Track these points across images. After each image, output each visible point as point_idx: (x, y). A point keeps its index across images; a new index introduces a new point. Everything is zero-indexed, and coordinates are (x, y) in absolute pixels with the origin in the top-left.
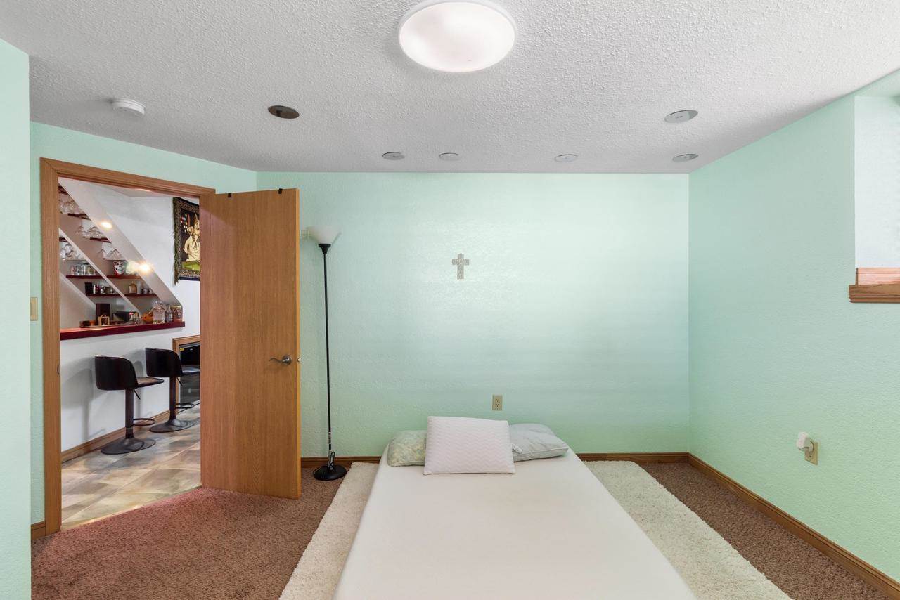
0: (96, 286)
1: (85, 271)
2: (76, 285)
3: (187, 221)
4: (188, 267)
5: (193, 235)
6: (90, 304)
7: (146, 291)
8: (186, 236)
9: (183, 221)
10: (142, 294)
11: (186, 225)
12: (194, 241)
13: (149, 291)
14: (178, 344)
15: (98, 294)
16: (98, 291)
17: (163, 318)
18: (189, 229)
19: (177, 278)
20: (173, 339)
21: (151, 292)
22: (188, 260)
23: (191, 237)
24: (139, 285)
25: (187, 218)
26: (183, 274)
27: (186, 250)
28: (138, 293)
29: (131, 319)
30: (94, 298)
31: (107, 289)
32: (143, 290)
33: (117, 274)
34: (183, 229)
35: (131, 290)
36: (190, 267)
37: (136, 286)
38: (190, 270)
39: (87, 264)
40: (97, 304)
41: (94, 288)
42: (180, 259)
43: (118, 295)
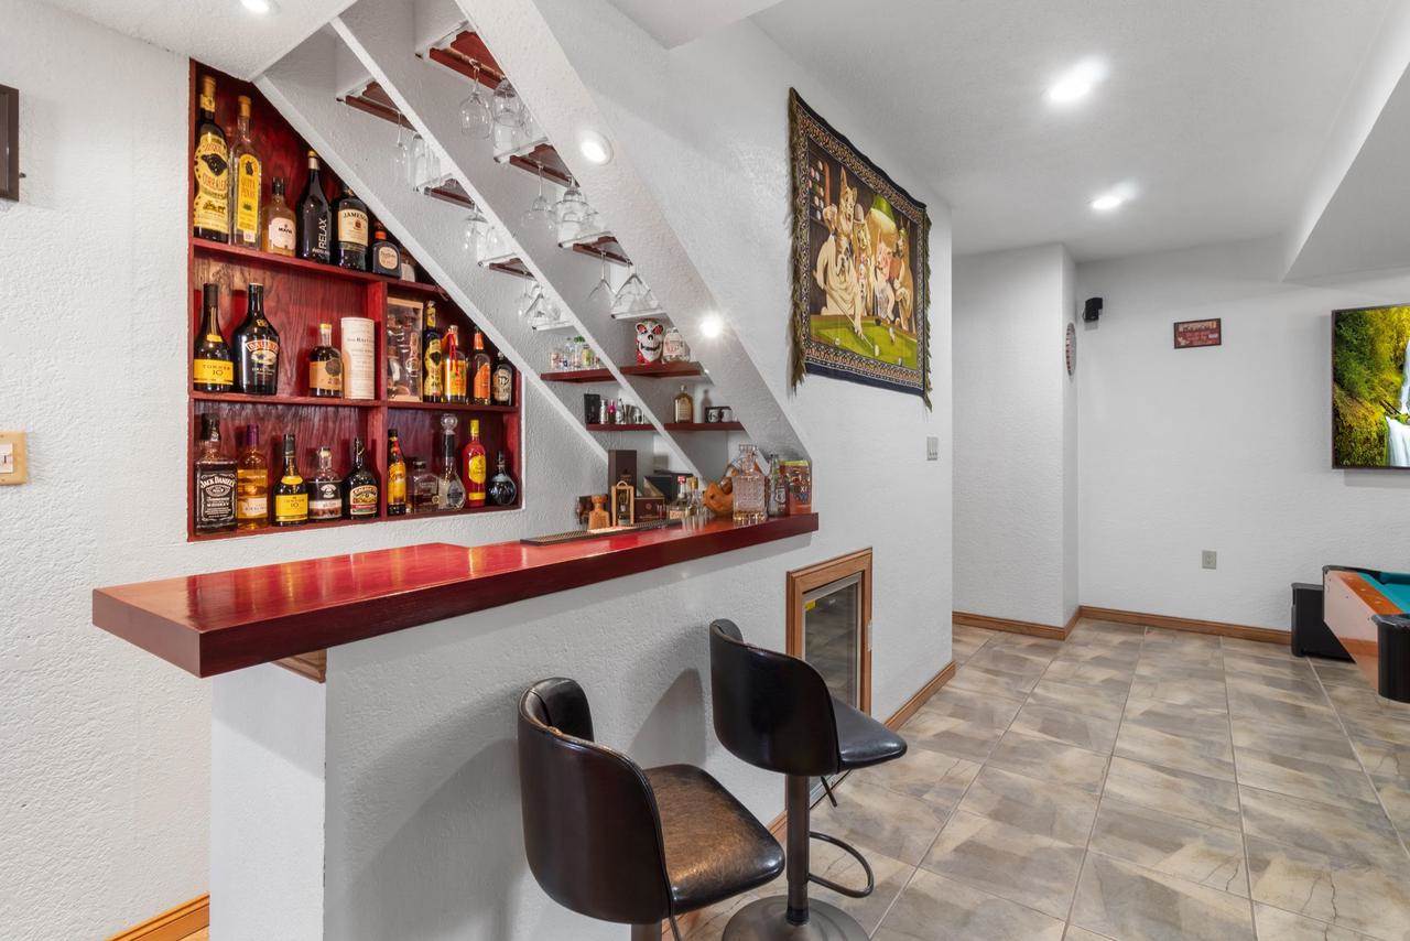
0: (606, 404)
1: (579, 361)
2: (565, 400)
3: (822, 183)
4: (825, 332)
5: (836, 233)
6: (596, 451)
7: (714, 413)
8: (820, 231)
9: (813, 180)
10: (706, 425)
11: (822, 198)
12: (838, 252)
13: (721, 415)
14: (801, 587)
15: (611, 426)
16: (612, 417)
17: (760, 504)
18: (829, 211)
19: (800, 368)
20: (788, 574)
21: (725, 419)
22: (825, 312)
23: (832, 238)
24: (698, 397)
25: (822, 174)
26: (813, 355)
27: (819, 276)
28: (698, 419)
29: (681, 496)
30: (604, 434)
31: (630, 411)
32: (707, 410)
33: (643, 360)
34: (814, 210)
35: (679, 411)
36: (829, 333)
37: (691, 400)
38: (829, 346)
39: (581, 339)
40: (609, 452)
41: (603, 408)
42: (805, 307)
43: (650, 427)
